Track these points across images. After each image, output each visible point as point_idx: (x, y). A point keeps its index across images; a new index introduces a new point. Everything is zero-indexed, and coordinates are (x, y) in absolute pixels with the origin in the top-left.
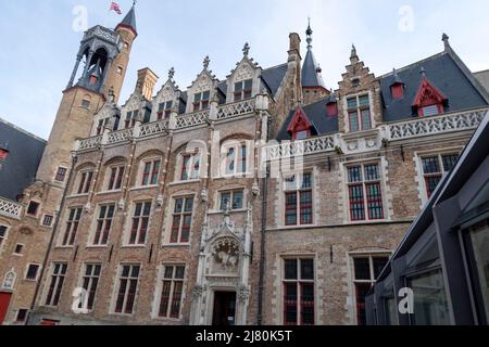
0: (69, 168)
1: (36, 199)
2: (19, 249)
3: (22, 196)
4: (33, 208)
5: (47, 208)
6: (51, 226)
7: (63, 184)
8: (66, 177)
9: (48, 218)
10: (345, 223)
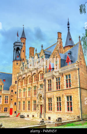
0: (17, 80)
1: (12, 89)
2: (12, 100)
3: (9, 89)
4: (12, 91)
5: (15, 90)
6: (17, 94)
7: (17, 84)
8: (17, 83)
9: (16, 93)
10: (55, 91)
